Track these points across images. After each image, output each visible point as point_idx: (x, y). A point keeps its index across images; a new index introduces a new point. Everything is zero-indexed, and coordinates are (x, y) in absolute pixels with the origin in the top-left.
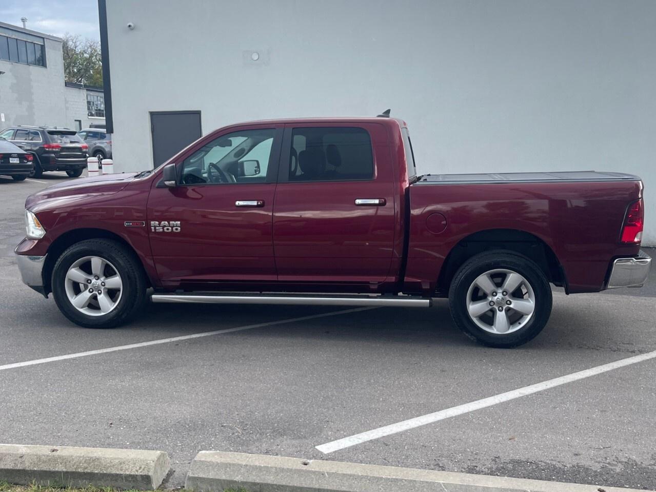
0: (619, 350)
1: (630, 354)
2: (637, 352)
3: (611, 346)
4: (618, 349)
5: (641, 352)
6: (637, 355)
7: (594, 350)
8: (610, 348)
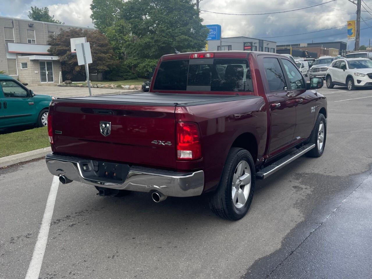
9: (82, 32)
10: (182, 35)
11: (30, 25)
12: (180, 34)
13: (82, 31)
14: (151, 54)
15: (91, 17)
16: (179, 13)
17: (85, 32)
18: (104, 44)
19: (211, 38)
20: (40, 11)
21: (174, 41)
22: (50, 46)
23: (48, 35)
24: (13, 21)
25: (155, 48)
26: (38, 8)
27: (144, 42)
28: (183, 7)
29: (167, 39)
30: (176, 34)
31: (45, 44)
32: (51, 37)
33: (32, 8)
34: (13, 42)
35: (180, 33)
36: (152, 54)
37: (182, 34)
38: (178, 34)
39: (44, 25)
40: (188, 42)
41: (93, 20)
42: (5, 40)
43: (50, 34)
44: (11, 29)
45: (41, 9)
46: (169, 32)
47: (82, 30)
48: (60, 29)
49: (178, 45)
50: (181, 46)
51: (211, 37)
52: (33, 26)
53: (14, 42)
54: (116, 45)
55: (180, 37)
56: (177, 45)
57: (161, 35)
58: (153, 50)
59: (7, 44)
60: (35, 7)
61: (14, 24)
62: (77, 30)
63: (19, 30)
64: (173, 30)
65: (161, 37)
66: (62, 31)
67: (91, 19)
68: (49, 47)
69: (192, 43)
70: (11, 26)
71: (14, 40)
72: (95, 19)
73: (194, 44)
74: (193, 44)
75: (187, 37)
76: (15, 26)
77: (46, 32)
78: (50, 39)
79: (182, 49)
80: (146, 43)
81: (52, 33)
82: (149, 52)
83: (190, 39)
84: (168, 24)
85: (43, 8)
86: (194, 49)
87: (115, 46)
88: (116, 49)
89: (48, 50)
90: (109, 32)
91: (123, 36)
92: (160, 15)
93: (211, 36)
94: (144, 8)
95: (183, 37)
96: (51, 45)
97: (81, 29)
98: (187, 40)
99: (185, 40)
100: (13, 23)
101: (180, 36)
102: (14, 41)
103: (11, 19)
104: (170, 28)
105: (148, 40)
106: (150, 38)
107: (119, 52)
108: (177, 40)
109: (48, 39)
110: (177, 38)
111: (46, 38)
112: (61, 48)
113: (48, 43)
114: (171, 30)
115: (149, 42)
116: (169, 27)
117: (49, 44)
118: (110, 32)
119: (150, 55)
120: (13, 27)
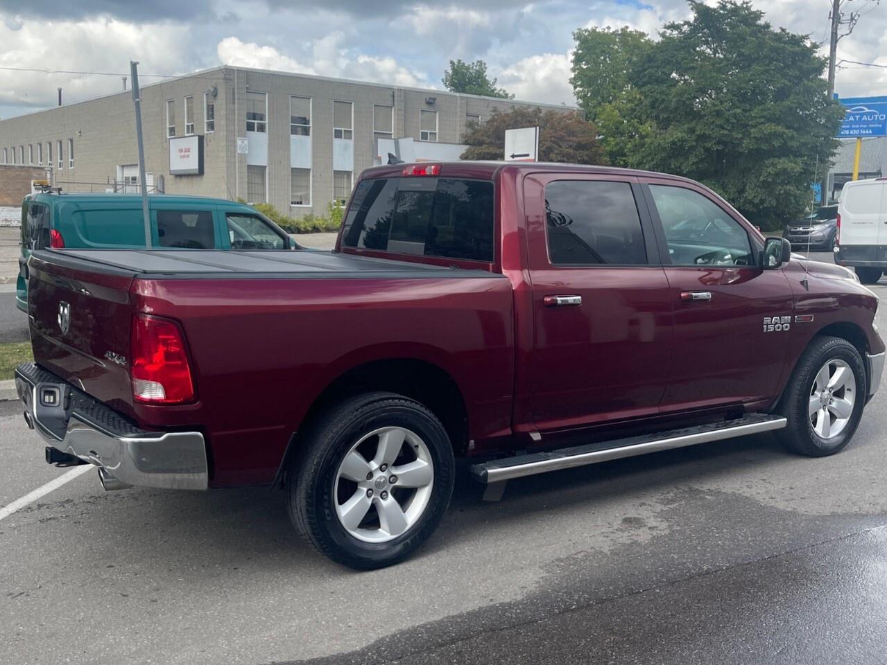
0: (62, 504)
1: (45, 502)
2: (35, 507)
3: (74, 509)
4: (64, 506)
5: (29, 508)
6: (35, 502)
7: (97, 496)
8: (74, 505)
9: (541, 115)
10: (768, 124)
11: (430, 101)
12: (763, 120)
13: (541, 113)
14: (686, 168)
15: (571, 83)
16: (767, 68)
17: (546, 116)
18: (583, 143)
19: (871, 132)
20: (468, 68)
21: (746, 138)
22: (467, 147)
23: (464, 123)
24: (393, 92)
25: (696, 154)
26: (464, 64)
27: (671, 140)
28: (779, 54)
29: (726, 132)
30: (752, 120)
31: (457, 142)
32: (470, 125)
33: (452, 62)
34: (389, 136)
35: (764, 117)
36: (687, 170)
37: (769, 120)
38: (758, 120)
39: (459, 101)
40: (782, 141)
41: (575, 88)
42: (375, 133)
43: (470, 119)
44: (390, 108)
45: (469, 65)
46: (735, 115)
47: (541, 110)
48: (493, 109)
49: (756, 147)
50: (764, 150)
51: (872, 128)
52: (434, 103)
53: (393, 137)
54: (618, 147)
55: (761, 129)
56: (751, 147)
57: (713, 122)
58: (692, 159)
59: (376, 142)
60: (459, 61)
61: (395, 98)
62: (530, 110)
63: (405, 112)
64: (745, 111)
65: (712, 127)
66: (497, 113)
67: (571, 87)
68: (463, 149)
69: (795, 144)
70: (389, 103)
71: (393, 132)
72: (581, 86)
73: (798, 144)
74: (795, 146)
75: (780, 129)
76: (396, 103)
77: (461, 116)
78: (470, 131)
79: (767, 159)
80: (674, 143)
81: (475, 119)
82: (681, 164)
83: (789, 132)
84: (734, 95)
85: (473, 63)
86: (797, 157)
87: (615, 149)
88: (619, 155)
89: (463, 154)
90: (606, 115)
91: (639, 126)
92: (714, 74)
93: (871, 126)
94: (679, 59)
95: (771, 128)
96: (468, 144)
97: (538, 109)
98: (780, 135)
99: (776, 135)
100: (393, 96)
101: (761, 126)
102: (391, 134)
103: (391, 89)
104: (738, 104)
105: (679, 134)
106: (684, 132)
107: (624, 161)
108: (752, 136)
109: (464, 130)
110: (752, 130)
111: (460, 129)
112: (487, 151)
113: (464, 140)
114: (739, 111)
115: (683, 140)
116: (737, 102)
117: (466, 143)
118: (608, 116)
119: (683, 171)
120: (394, 105)
